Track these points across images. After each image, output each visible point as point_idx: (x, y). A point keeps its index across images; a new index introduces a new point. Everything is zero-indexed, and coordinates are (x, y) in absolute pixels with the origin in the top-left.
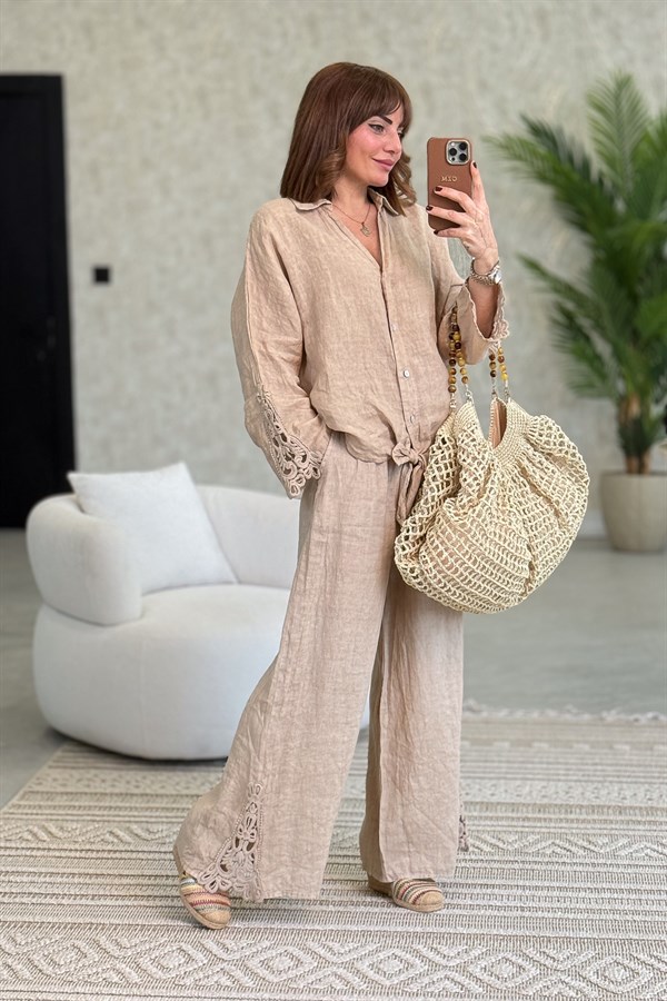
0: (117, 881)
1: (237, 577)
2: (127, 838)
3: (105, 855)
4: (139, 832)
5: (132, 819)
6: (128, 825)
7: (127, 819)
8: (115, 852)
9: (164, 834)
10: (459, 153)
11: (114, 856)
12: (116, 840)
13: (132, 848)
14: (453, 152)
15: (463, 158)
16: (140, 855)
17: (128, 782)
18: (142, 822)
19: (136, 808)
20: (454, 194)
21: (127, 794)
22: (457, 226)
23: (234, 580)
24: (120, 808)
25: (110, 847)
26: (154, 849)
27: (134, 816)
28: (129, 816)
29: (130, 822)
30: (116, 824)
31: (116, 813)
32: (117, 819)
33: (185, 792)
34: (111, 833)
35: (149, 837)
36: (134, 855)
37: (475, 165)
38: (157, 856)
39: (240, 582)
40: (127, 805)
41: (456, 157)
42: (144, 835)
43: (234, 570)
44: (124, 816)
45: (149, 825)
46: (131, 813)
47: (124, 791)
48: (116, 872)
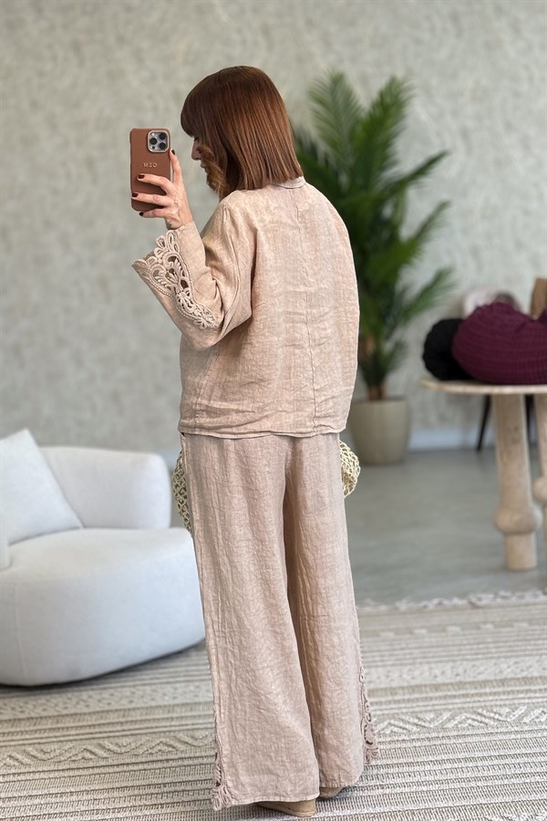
0: (28, 802)
1: (83, 523)
2: (26, 760)
3: (11, 778)
4: (35, 753)
5: (25, 742)
6: (23, 748)
7: (21, 742)
8: (19, 774)
9: (58, 752)
10: (159, 142)
11: (19, 778)
12: (16, 764)
13: (32, 769)
14: (153, 141)
15: (163, 146)
16: (42, 775)
17: (13, 709)
18: (34, 744)
19: (27, 732)
20: (155, 179)
21: (15, 720)
22: (162, 207)
23: (79, 524)
24: (12, 733)
25: (13, 771)
26: (52, 768)
27: (27, 739)
28: (24, 740)
29: (24, 745)
30: (12, 748)
31: (10, 738)
32: (12, 743)
33: (65, 712)
34: (10, 757)
35: (45, 757)
36: (37, 776)
37: (173, 152)
38: (57, 774)
39: (85, 527)
40: (18, 729)
41: (156, 147)
42: (40, 755)
43: (79, 517)
44: (18, 740)
45: (42, 747)
46: (23, 737)
47: (11, 717)
48: (25, 793)
